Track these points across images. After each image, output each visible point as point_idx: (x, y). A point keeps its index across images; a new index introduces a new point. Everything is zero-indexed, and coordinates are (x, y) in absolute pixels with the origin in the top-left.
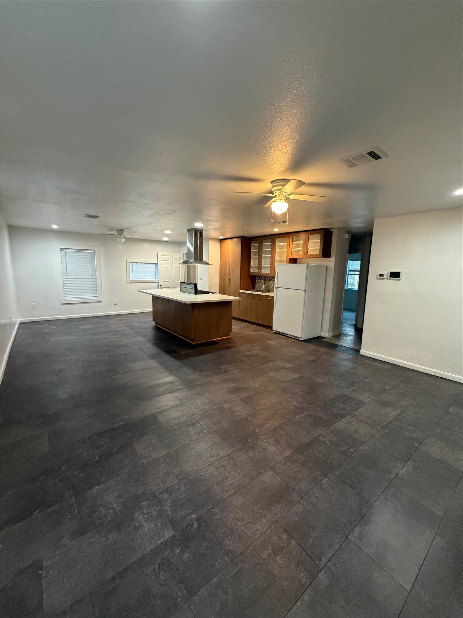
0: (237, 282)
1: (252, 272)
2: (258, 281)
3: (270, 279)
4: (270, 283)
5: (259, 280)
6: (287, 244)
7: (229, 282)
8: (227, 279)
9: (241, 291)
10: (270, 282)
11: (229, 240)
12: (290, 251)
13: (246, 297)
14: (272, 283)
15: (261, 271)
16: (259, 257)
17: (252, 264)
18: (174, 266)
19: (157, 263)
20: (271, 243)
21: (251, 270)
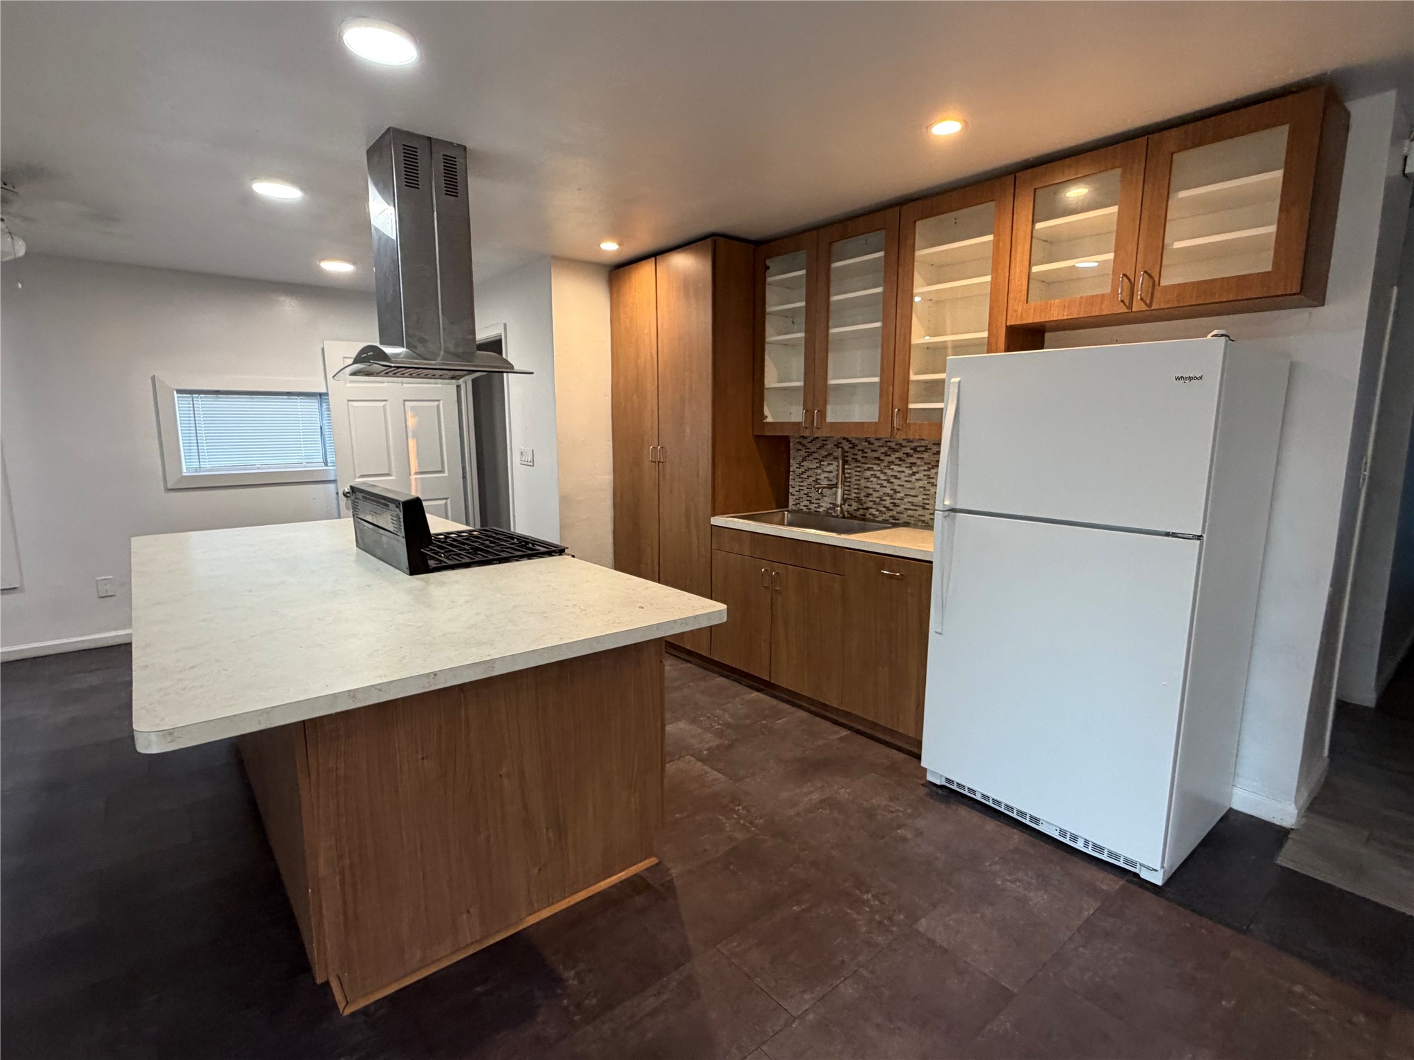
0: (698, 475)
1: (770, 419)
2: (800, 466)
3: (871, 454)
4: (868, 473)
5: (804, 460)
6: (996, 243)
7: (655, 474)
8: (647, 464)
9: (718, 521)
10: (869, 469)
11: (653, 259)
12: (1019, 282)
13: (747, 552)
14: (879, 474)
15: (823, 414)
16: (810, 343)
17: (771, 379)
18: (412, 408)
19: (327, 394)
20: (881, 254)
21: (767, 411)
